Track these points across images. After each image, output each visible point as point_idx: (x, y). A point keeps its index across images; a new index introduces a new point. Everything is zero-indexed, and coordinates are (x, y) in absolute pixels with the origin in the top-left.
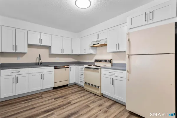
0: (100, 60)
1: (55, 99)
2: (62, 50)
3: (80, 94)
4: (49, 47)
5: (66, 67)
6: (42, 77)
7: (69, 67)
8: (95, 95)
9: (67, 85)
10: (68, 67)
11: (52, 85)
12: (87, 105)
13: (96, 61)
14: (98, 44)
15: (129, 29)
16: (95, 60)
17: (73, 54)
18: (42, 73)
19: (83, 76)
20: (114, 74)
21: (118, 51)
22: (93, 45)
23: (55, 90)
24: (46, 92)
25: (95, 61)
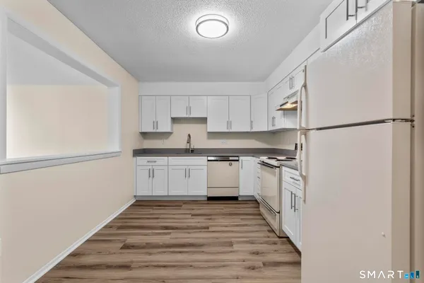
1: (193, 215)
2: (229, 124)
3: (242, 219)
4: (203, 120)
5: (231, 158)
6: (187, 174)
7: (238, 161)
9: (235, 199)
10: (237, 158)
11: (202, 191)
12: (231, 242)
16: (296, 144)
17: (254, 130)
18: (186, 167)
22: (281, 106)
23: (209, 202)
24: (194, 201)
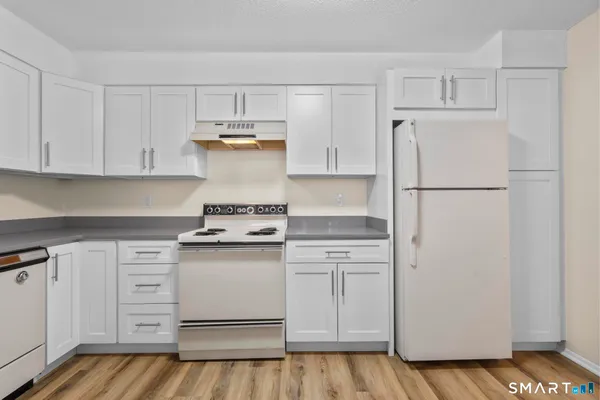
0: (233, 206)
5: (23, 258)
7: (45, 259)
8: (257, 361)
13: (209, 210)
14: (254, 136)
15: (396, 109)
16: (206, 207)
19: (166, 293)
20: (344, 255)
21: (334, 173)
22: (221, 136)
25: (206, 212)
